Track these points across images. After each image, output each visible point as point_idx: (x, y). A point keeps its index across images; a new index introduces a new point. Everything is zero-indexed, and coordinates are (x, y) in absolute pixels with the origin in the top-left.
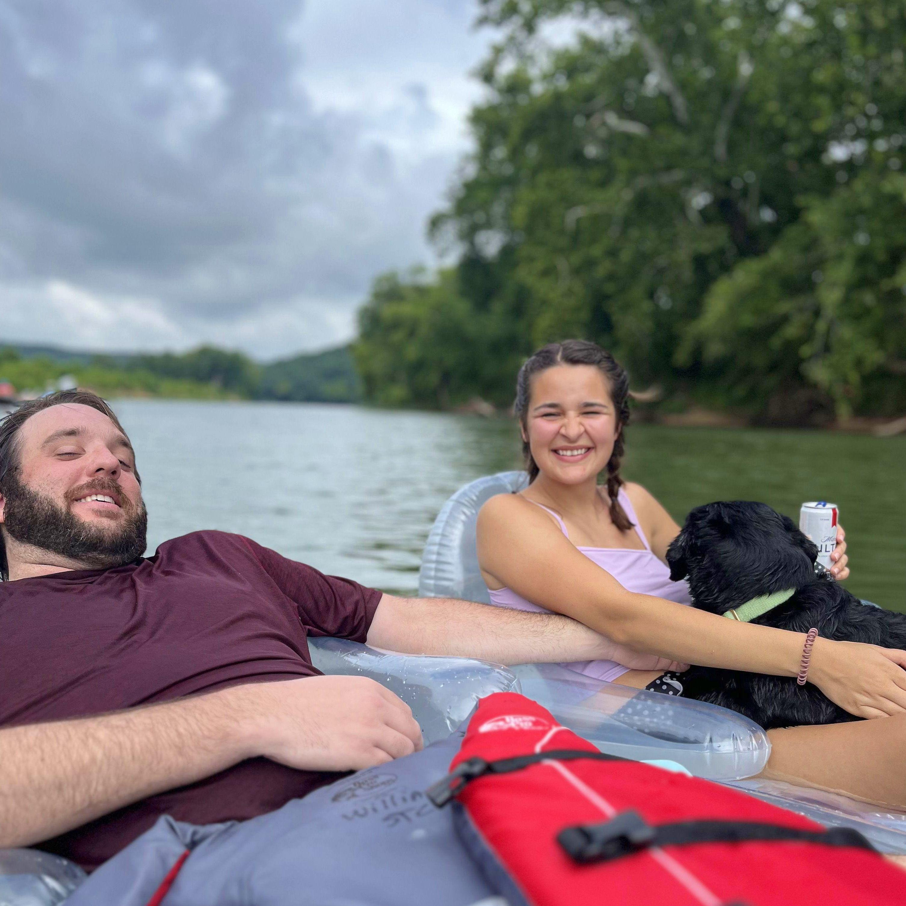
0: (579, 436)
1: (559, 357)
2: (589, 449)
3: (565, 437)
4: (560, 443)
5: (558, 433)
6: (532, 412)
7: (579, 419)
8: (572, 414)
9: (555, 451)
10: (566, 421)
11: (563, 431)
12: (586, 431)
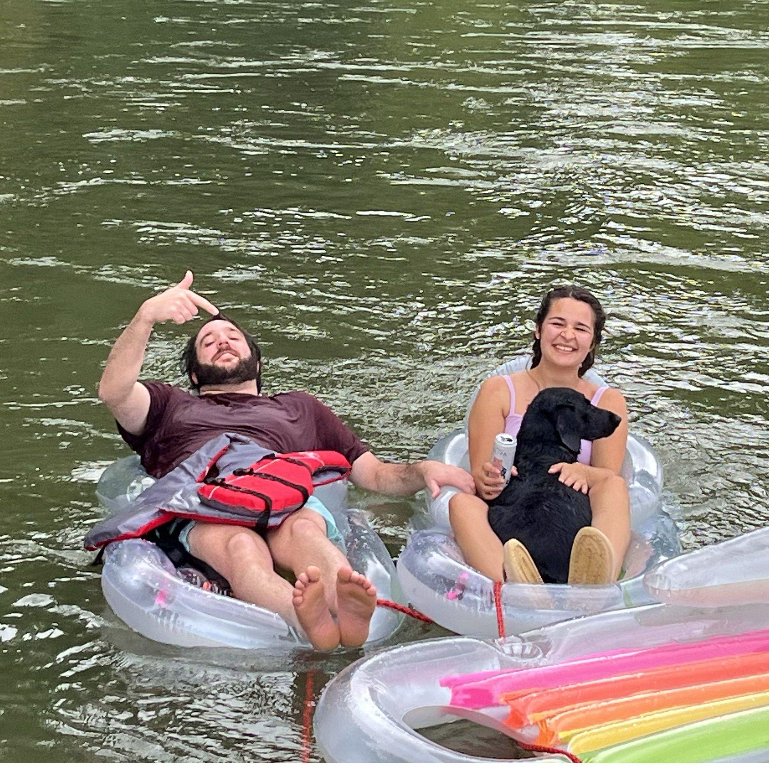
0: (572, 339)
1: (570, 295)
2: (574, 350)
3: (564, 338)
4: (560, 340)
5: (560, 335)
6: (546, 321)
7: (573, 331)
8: (570, 327)
9: (554, 346)
10: (566, 329)
11: (563, 334)
12: (575, 339)
